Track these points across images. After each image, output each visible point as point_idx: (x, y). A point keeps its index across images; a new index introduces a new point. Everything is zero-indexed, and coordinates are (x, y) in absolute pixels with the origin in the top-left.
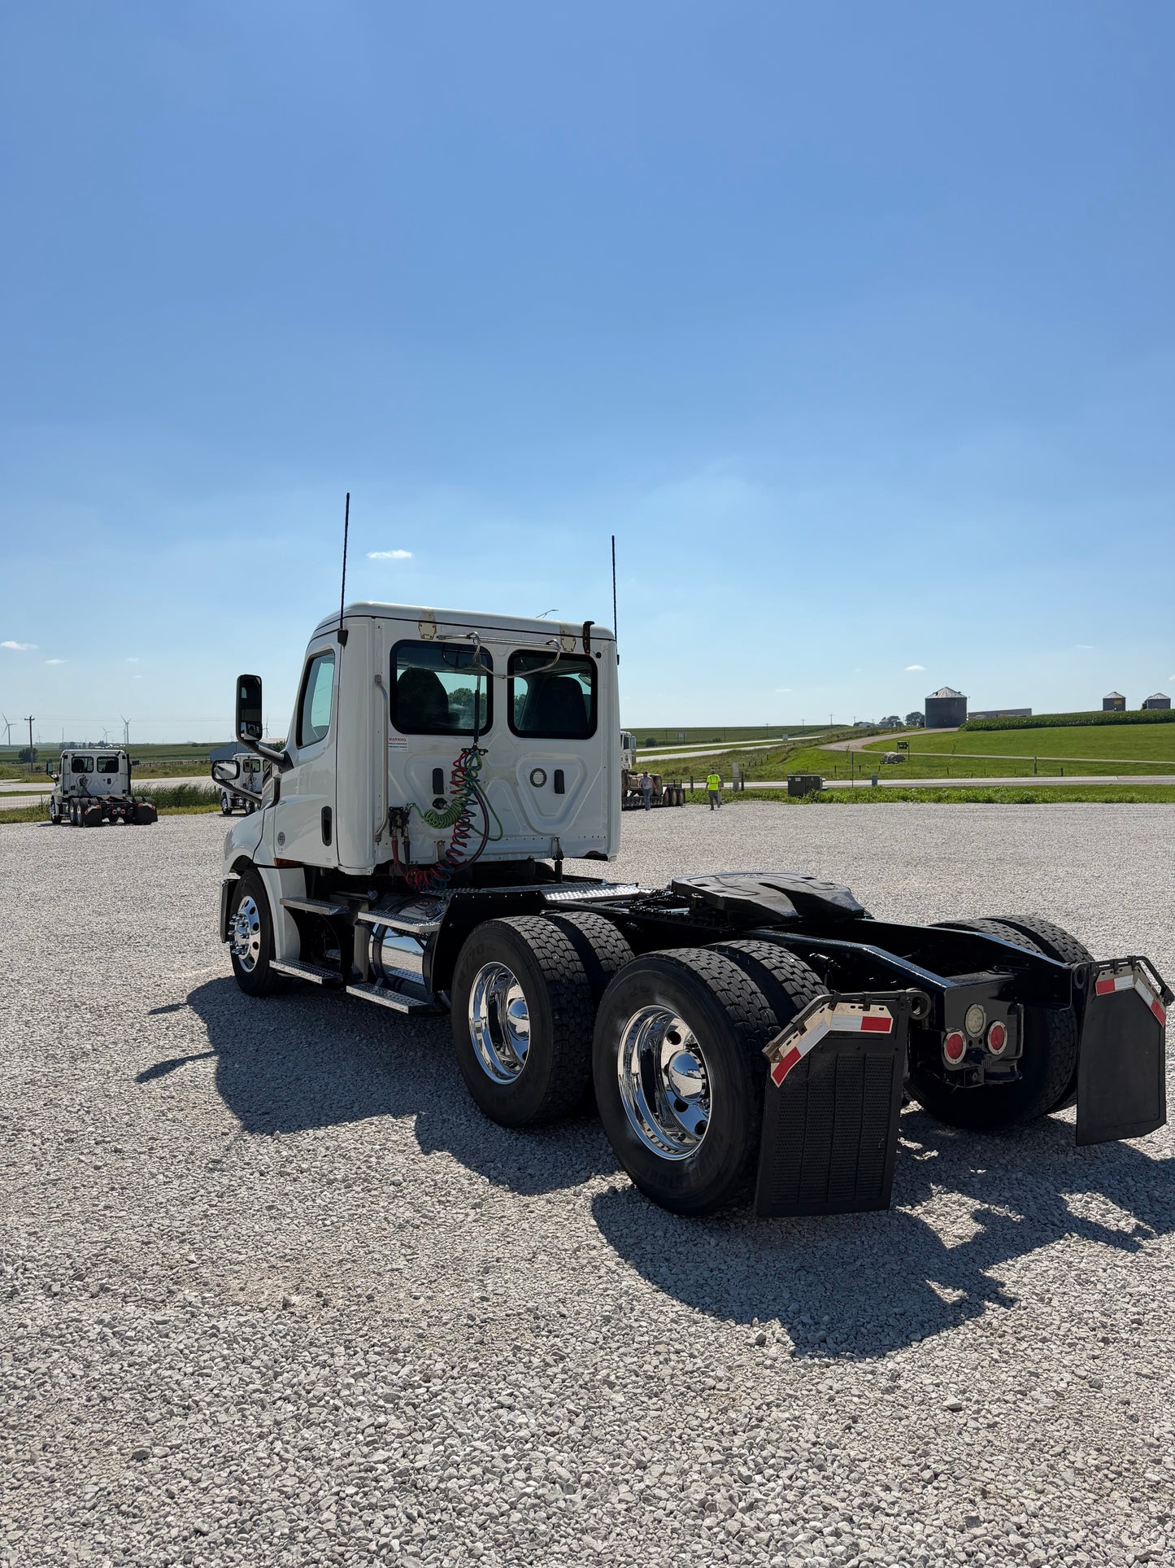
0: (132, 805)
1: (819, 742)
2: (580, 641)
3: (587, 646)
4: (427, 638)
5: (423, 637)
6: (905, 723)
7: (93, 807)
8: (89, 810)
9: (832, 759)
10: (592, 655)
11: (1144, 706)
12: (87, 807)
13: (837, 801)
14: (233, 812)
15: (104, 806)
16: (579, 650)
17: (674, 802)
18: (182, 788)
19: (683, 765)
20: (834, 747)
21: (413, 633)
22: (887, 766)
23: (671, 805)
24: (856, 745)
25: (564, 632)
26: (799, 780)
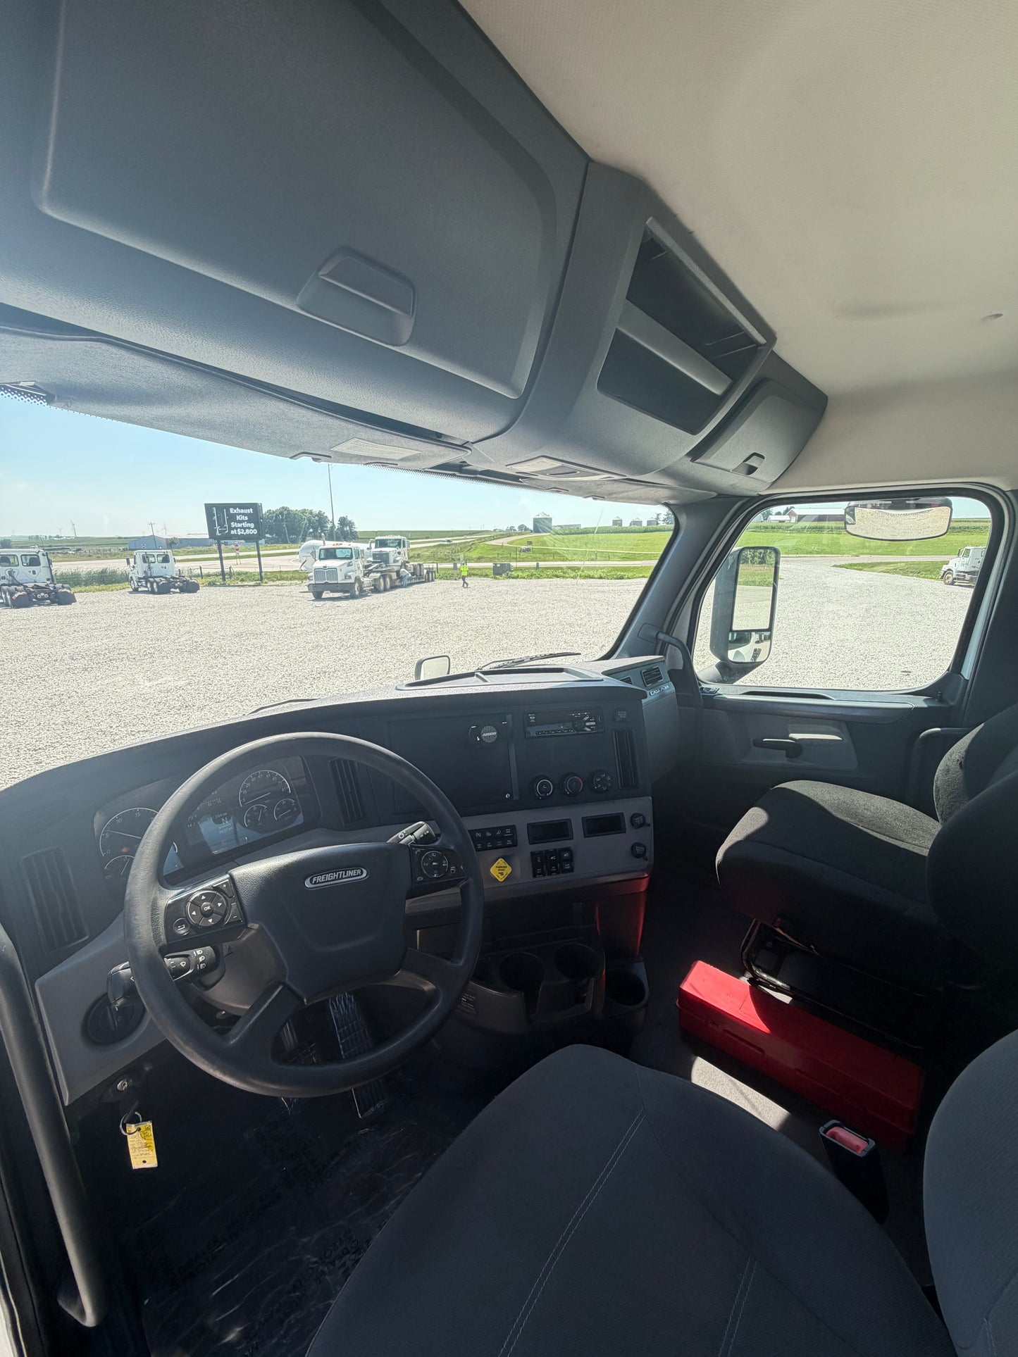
0: (53, 591)
1: (485, 540)
6: (517, 530)
7: (19, 593)
8: (16, 595)
9: (494, 549)
11: (631, 524)
12: (15, 593)
13: (521, 578)
14: (140, 590)
15: (29, 593)
17: (431, 579)
18: (104, 572)
19: (416, 553)
20: (493, 542)
22: (522, 553)
23: (429, 581)
24: (504, 541)
26: (499, 565)
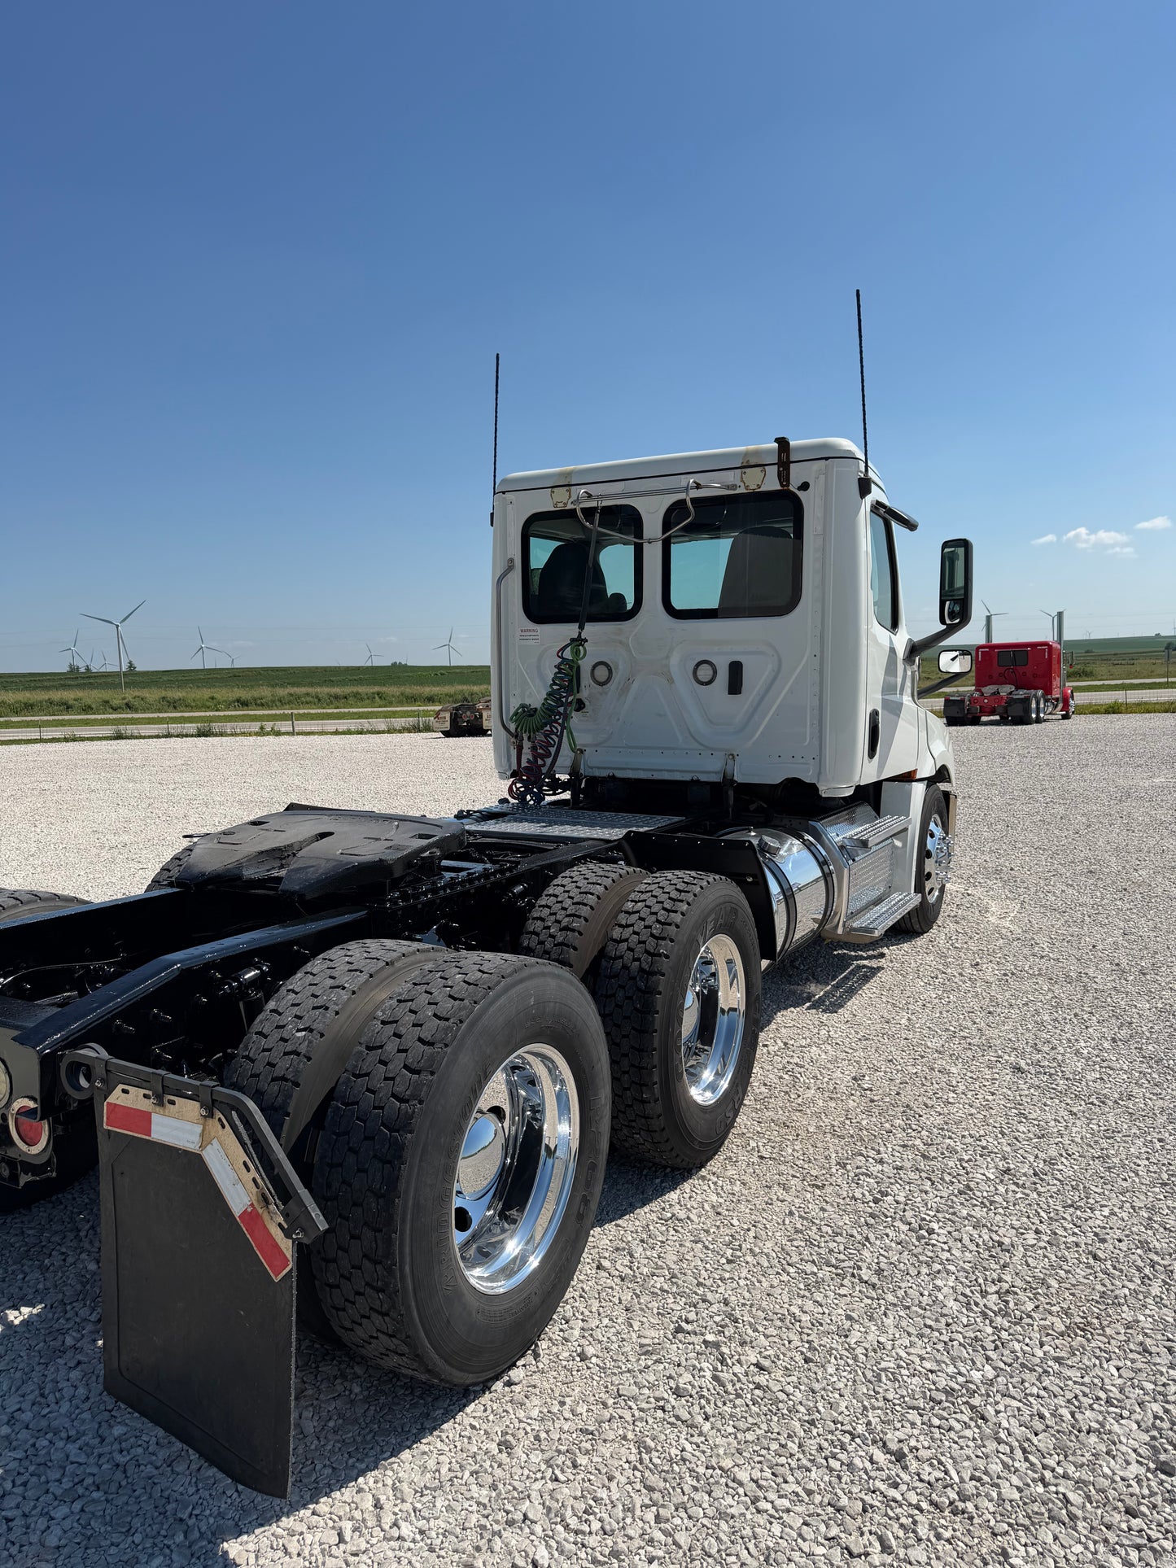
2: (773, 471)
3: (784, 476)
4: (560, 507)
5: (555, 505)
10: (793, 488)
16: (772, 484)
21: (544, 503)
25: (748, 463)
